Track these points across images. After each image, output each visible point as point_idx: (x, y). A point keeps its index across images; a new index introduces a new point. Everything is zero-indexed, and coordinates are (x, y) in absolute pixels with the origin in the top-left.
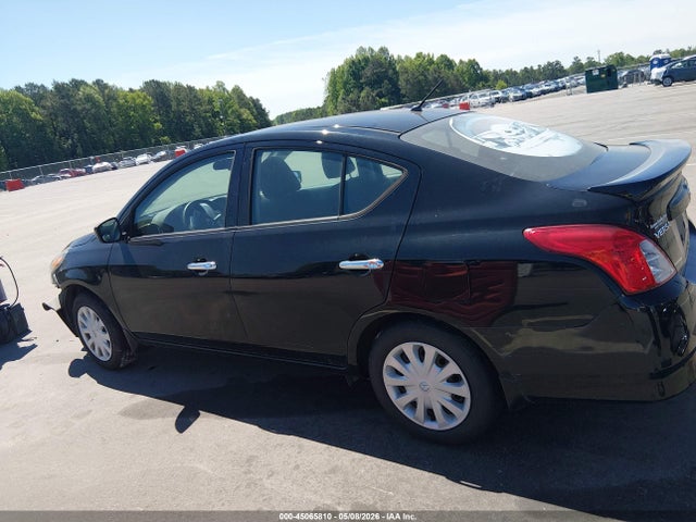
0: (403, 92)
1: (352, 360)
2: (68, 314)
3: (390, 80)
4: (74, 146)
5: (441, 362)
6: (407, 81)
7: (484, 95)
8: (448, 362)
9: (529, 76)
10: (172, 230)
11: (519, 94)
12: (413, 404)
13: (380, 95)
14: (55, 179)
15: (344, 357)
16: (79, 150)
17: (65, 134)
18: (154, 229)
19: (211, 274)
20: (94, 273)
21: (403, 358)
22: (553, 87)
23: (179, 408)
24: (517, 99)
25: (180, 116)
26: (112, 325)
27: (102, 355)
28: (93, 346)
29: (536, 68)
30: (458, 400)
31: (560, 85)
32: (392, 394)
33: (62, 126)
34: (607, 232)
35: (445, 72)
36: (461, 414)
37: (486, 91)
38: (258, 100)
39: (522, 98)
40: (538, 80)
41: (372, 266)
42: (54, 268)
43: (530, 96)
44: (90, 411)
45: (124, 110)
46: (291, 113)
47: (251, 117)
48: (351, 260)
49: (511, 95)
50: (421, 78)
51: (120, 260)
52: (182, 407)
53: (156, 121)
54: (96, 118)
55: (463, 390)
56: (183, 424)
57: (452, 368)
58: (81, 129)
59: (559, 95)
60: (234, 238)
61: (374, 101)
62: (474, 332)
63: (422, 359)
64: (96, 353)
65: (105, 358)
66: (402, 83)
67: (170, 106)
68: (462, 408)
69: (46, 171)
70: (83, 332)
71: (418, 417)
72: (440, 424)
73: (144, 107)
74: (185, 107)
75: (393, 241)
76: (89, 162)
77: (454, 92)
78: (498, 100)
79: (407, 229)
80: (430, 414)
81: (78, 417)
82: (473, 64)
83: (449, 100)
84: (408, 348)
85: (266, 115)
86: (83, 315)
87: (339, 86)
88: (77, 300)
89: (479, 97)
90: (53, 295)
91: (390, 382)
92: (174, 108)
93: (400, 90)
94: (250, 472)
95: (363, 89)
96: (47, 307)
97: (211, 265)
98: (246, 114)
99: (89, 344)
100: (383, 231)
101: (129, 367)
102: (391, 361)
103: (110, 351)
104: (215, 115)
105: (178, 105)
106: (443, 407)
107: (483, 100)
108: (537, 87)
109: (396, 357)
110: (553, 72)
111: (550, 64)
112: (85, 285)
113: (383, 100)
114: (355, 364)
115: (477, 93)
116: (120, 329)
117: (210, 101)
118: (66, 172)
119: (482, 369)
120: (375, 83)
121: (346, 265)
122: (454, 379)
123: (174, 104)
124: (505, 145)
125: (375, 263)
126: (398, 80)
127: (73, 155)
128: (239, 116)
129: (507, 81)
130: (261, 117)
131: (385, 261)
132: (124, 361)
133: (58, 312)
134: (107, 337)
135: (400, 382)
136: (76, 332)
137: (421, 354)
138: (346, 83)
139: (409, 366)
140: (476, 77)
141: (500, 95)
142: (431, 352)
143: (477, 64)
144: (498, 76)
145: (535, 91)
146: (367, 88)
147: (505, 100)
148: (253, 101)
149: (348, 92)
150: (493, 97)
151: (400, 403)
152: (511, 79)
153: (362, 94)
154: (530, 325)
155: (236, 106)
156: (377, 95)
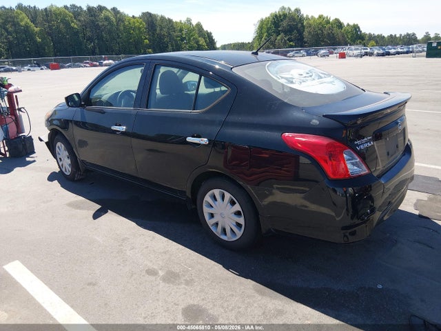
0: (305, 40)
1: (189, 194)
2: (51, 145)
3: (298, 30)
4: (94, 47)
5: (233, 203)
6: (310, 33)
7: (357, 49)
8: (235, 203)
9: (393, 40)
10: (111, 105)
11: (381, 51)
12: (217, 224)
13: (290, 40)
14: (80, 67)
15: (185, 192)
16: (97, 51)
17: (90, 39)
18: (101, 103)
19: (123, 133)
20: (65, 124)
21: (214, 198)
22: (405, 50)
23: (98, 207)
24: (379, 55)
25: (161, 37)
26: (72, 155)
27: (66, 171)
28: (62, 165)
29: (398, 36)
30: (239, 225)
31: (411, 50)
32: (207, 217)
33: (89, 34)
34: (324, 141)
35: (336, 30)
36: (239, 233)
37: (360, 47)
38: (211, 33)
39: (383, 55)
40: (398, 44)
41: (202, 142)
42: (46, 118)
43: (388, 54)
44: (52, 200)
45: (128, 29)
46: (231, 44)
47: (204, 44)
48: (193, 137)
49: (376, 52)
50: (319, 32)
51: (79, 119)
52: (100, 206)
53: (146, 39)
54: (110, 32)
55: (241, 220)
56: (97, 215)
57: (237, 207)
58: (100, 38)
59: (407, 57)
60: (137, 115)
61: (285, 43)
62: (249, 188)
63: (223, 199)
64: (64, 170)
65: (68, 173)
66: (306, 34)
67: (156, 30)
68: (240, 230)
69: (75, 61)
70: (58, 157)
71: (217, 231)
72: (228, 238)
73: (139, 28)
74: (165, 32)
75: (215, 130)
76: (102, 59)
77: (340, 44)
78: (366, 54)
79: (224, 124)
80: (224, 231)
81: (44, 202)
82: (356, 28)
83: (334, 49)
84: (217, 192)
85: (215, 43)
86: (59, 147)
87: (264, 30)
88: (57, 137)
89: (354, 50)
90: (45, 133)
91: (206, 210)
92: (158, 31)
93: (304, 38)
94: (122, 245)
95: (279, 34)
96: (41, 140)
97: (123, 128)
98: (202, 41)
99: (60, 164)
100: (212, 123)
101: (79, 180)
102: (208, 198)
103: (70, 170)
104: (183, 39)
105: (161, 30)
106: (231, 229)
107: (356, 52)
108: (394, 49)
109: (211, 197)
110: (409, 40)
111: (408, 35)
112: (60, 130)
113: (291, 43)
114: (190, 196)
115: (353, 47)
116: (76, 157)
117: (181, 30)
118: (88, 63)
119: (251, 210)
120: (288, 31)
121: (189, 139)
122: (238, 213)
123: (158, 29)
124: (292, 82)
125: (204, 141)
126: (304, 31)
127: (93, 53)
128: (197, 42)
129: (377, 42)
130: (211, 44)
131: (209, 140)
132: (77, 177)
133: (46, 143)
134: (69, 161)
135: (211, 211)
136: (55, 156)
137: (223, 197)
138: (268, 29)
139: (217, 203)
140: (355, 37)
141: (369, 50)
142: (228, 196)
143: (359, 28)
144: (371, 37)
145: (392, 51)
146: (282, 34)
147: (371, 54)
148: (208, 33)
149: (269, 35)
150: (363, 51)
151: (210, 222)
152: (379, 41)
153: (279, 38)
154: (278, 188)
155: (197, 35)
156: (288, 40)
